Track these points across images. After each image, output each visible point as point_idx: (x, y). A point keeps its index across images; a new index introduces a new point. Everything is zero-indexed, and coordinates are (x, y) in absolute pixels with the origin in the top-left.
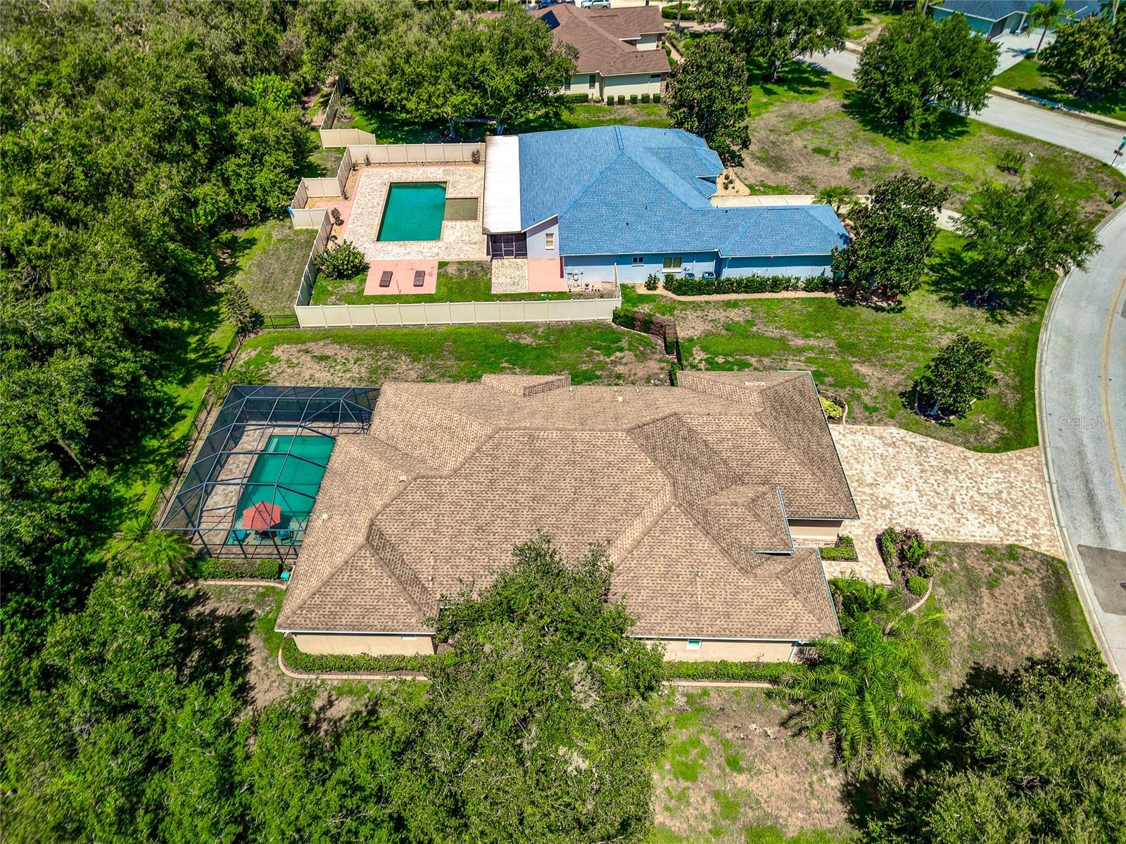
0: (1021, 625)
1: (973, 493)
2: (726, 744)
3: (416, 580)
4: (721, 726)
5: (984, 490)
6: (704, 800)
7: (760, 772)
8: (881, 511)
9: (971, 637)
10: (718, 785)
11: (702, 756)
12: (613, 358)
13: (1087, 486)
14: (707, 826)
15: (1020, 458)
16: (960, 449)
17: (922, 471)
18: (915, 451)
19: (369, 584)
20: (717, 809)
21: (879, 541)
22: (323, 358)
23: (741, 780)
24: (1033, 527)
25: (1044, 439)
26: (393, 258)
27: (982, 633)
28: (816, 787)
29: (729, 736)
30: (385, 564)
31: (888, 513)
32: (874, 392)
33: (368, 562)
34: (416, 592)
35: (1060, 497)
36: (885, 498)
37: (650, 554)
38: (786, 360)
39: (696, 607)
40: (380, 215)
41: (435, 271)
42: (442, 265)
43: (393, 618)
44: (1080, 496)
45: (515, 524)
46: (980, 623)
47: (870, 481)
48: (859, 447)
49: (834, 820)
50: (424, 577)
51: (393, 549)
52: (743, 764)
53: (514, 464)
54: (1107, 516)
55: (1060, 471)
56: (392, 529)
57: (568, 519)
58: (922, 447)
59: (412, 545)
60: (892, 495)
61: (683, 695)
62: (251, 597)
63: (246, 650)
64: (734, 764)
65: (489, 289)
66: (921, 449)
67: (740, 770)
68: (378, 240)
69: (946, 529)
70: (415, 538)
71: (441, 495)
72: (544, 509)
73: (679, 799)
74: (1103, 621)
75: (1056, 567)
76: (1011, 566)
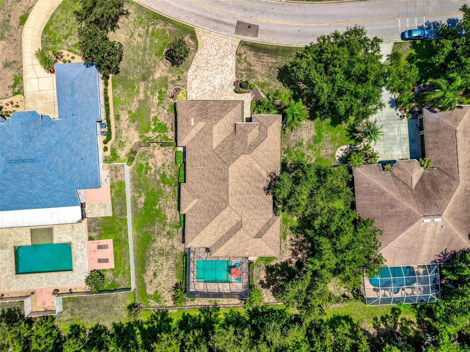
0: (262, 62)
1: (216, 57)
2: (296, 145)
3: (267, 223)
4: (292, 146)
5: (214, 53)
6: (309, 152)
7: (302, 138)
8: (225, 88)
9: (267, 77)
10: (306, 148)
11: (299, 151)
12: (153, 167)
13: (211, 20)
14: (314, 152)
15: (200, 36)
16: (197, 54)
17: (207, 70)
18: (199, 70)
19: (270, 235)
20: (311, 149)
21: (236, 92)
22: (155, 275)
23: (304, 143)
24: (229, 44)
25: (192, 25)
26: (87, 261)
27: (265, 73)
28: (305, 126)
29: (294, 144)
30: (265, 231)
31: (225, 87)
32: (170, 75)
33: (265, 236)
34: (271, 223)
35: (216, 30)
36: (220, 86)
37: (263, 162)
38: (152, 102)
39: (274, 150)
40: (49, 274)
41: (96, 241)
42: (91, 239)
43: (277, 227)
44: (216, 24)
45: (254, 198)
46: (263, 73)
47: (213, 88)
48: (198, 88)
49: (313, 124)
50: (266, 221)
51: (260, 230)
52: (301, 142)
53: (239, 200)
54: (224, 20)
55: (206, 26)
56: (255, 232)
57: (253, 184)
58: (197, 67)
59: (259, 226)
60: (218, 83)
61: (284, 154)
62: (258, 269)
63: (277, 265)
64: (301, 144)
65: (109, 217)
66: (198, 67)
67: (302, 143)
68: (72, 270)
69: (231, 71)
70: (257, 225)
71: (247, 220)
72: (250, 190)
73: (309, 158)
74: (260, 39)
75: (243, 44)
76: (243, 57)
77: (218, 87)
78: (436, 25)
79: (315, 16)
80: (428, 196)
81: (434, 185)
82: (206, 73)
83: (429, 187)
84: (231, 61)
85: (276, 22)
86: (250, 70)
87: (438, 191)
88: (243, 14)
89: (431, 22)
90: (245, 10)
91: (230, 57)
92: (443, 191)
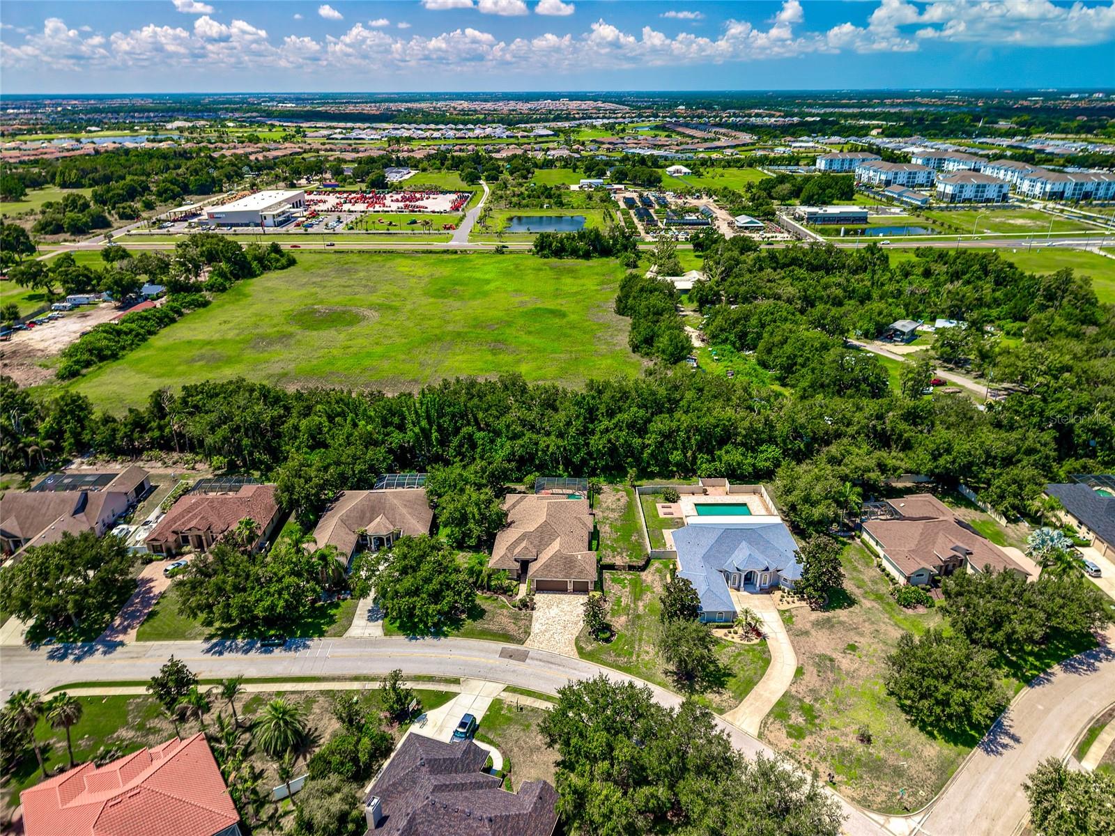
0: (500, 625)
1: (554, 631)
5: (556, 635)
9: (497, 613)
13: (557, 664)
15: (572, 650)
16: (577, 634)
17: (565, 621)
24: (538, 642)
25: (581, 660)
27: (499, 616)
31: (545, 607)
35: (552, 655)
36: (551, 608)
38: (628, 599)
44: (552, 660)
47: (560, 605)
54: (542, 664)
55: (564, 659)
60: (553, 610)
69: (537, 619)
74: (499, 646)
75: (521, 642)
76: (522, 631)
77: (554, 607)
80: (373, 510)
82: (566, 618)
83: (368, 515)
84: (537, 627)
86: (515, 619)
87: (362, 511)
88: (517, 668)
90: (514, 671)
91: (537, 631)
92: (358, 511)
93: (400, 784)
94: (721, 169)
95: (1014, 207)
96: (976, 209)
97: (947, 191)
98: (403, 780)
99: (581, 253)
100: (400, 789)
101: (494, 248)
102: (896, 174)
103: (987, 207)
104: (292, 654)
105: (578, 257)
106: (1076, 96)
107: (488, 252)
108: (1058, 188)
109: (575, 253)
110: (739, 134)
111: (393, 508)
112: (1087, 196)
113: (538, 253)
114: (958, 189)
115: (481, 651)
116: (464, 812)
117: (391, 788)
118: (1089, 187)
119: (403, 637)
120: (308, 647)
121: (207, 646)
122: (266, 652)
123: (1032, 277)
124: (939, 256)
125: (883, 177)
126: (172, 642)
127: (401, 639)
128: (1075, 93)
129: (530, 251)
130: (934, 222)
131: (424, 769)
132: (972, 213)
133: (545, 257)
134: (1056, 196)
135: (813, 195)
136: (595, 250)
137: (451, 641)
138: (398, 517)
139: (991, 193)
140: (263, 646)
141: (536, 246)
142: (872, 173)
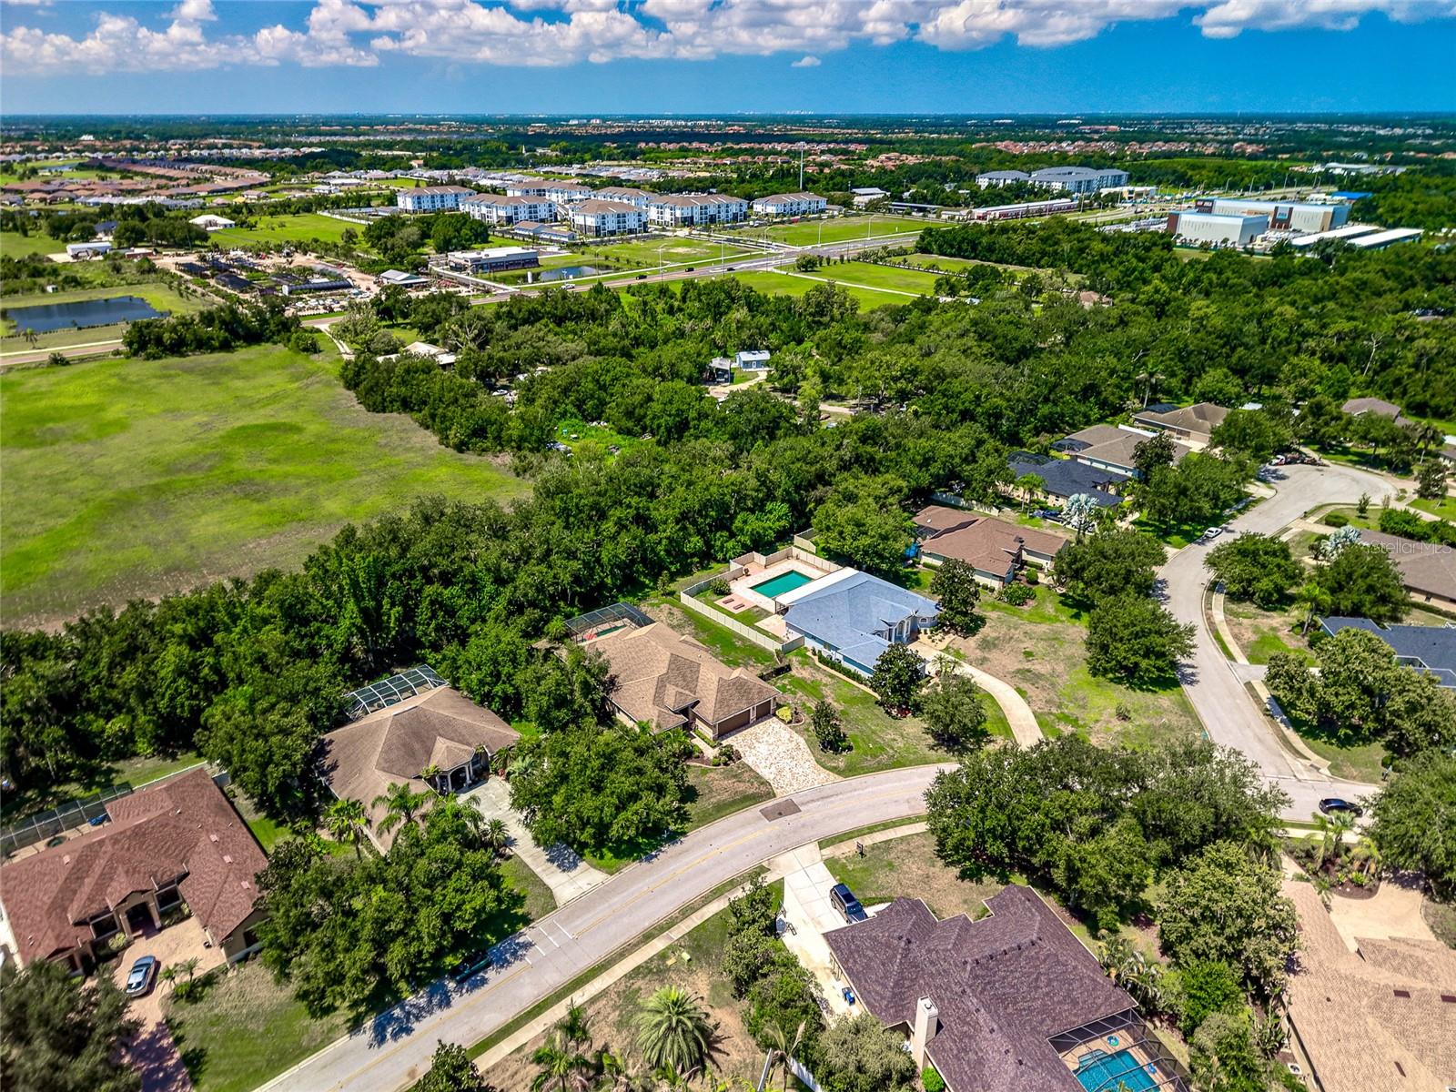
0: (727, 791)
1: (788, 767)
5: (794, 770)
9: (707, 781)
13: (832, 795)
16: (813, 758)
17: (785, 752)
18: (795, 748)
24: (787, 786)
27: (713, 783)
35: (816, 790)
44: (823, 794)
46: (716, 783)
47: (760, 739)
48: (778, 732)
54: (818, 803)
58: (801, 748)
60: (759, 748)
69: (756, 765)
74: (755, 810)
75: (771, 795)
76: (756, 784)
77: (757, 745)
78: (504, 963)
79: (705, 871)
80: (416, 735)
81: (411, 753)
82: (782, 748)
83: (417, 746)
84: (767, 774)
85: (751, 837)
86: (735, 776)
87: (404, 745)
88: (802, 821)
89: (517, 962)
90: (803, 826)
91: (772, 776)
92: (398, 748)
93: (904, 979)
94: (268, 218)
95: (655, 237)
96: (629, 241)
97: (588, 223)
98: (902, 972)
99: (216, 344)
100: (907, 983)
101: (46, 358)
102: (516, 208)
103: (637, 238)
104: (517, 965)
105: (213, 350)
106: (576, 122)
107: (39, 365)
108: (687, 213)
109: (203, 345)
110: (239, 172)
111: (447, 723)
112: (713, 219)
113: (135, 354)
114: (600, 221)
115: (743, 826)
116: (1013, 949)
117: (897, 991)
118: (712, 211)
119: (636, 864)
120: (527, 946)
121: (366, 1036)
122: (475, 986)
123: (779, 299)
124: (661, 292)
125: (502, 213)
126: (294, 1070)
127: (633, 868)
128: (574, 118)
129: (117, 353)
130: (607, 258)
131: (913, 946)
132: (626, 245)
133: (155, 357)
134: (688, 222)
135: (450, 240)
136: (237, 337)
137: (695, 836)
138: (464, 732)
139: (632, 223)
140: (460, 982)
141: (130, 344)
142: (484, 210)
